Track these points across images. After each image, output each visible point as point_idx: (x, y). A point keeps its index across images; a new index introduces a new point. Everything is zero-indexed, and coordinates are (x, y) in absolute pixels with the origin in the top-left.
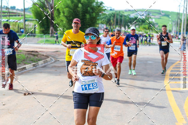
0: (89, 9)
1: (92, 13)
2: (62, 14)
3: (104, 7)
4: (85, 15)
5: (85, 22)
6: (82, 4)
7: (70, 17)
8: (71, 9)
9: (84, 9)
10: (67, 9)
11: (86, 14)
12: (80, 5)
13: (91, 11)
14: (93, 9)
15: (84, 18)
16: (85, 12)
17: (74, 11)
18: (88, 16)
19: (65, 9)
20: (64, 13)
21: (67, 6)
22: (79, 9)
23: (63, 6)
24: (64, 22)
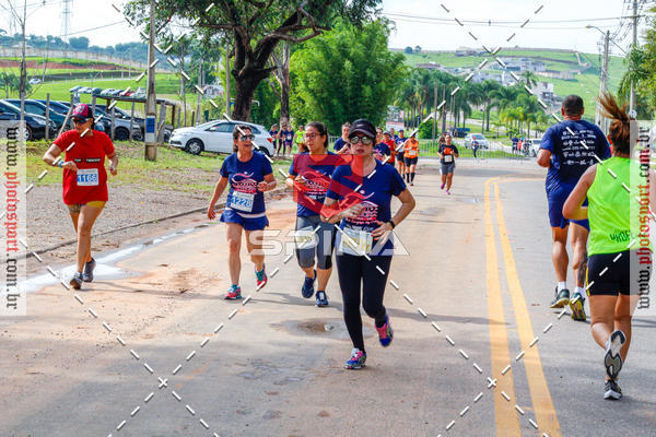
0: (369, 72)
1: (378, 82)
2: (301, 86)
3: (406, 68)
4: (361, 89)
6: (352, 60)
7: (322, 92)
8: (326, 73)
9: (357, 74)
10: (315, 73)
11: (363, 86)
12: (348, 64)
13: (374, 77)
14: (379, 71)
15: (357, 96)
16: (360, 80)
17: (331, 78)
18: (367, 90)
19: (309, 74)
20: (306, 82)
21: (315, 66)
22: (343, 73)
23: (305, 67)
24: (307, 105)
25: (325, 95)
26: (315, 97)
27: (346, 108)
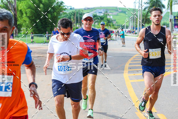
1: (53, 12)
2: (24, 15)
3: (64, 6)
5: (47, 21)
6: (43, 4)
7: (32, 17)
8: (33, 10)
9: (45, 9)
10: (29, 10)
12: (41, 6)
13: (52, 10)
14: (54, 8)
15: (45, 18)
16: (47, 11)
17: (35, 12)
19: (27, 10)
20: (26, 13)
21: (30, 7)
23: (25, 7)
24: (27, 22)
25: (33, 18)
26: (30, 19)
27: (42, 23)
